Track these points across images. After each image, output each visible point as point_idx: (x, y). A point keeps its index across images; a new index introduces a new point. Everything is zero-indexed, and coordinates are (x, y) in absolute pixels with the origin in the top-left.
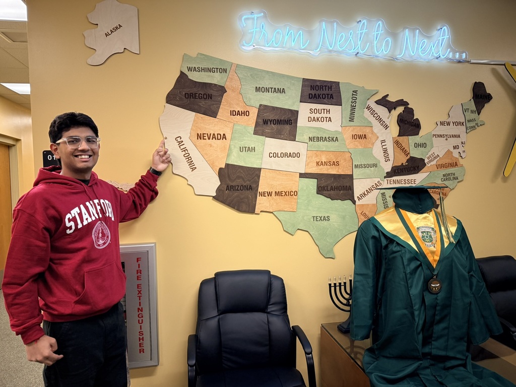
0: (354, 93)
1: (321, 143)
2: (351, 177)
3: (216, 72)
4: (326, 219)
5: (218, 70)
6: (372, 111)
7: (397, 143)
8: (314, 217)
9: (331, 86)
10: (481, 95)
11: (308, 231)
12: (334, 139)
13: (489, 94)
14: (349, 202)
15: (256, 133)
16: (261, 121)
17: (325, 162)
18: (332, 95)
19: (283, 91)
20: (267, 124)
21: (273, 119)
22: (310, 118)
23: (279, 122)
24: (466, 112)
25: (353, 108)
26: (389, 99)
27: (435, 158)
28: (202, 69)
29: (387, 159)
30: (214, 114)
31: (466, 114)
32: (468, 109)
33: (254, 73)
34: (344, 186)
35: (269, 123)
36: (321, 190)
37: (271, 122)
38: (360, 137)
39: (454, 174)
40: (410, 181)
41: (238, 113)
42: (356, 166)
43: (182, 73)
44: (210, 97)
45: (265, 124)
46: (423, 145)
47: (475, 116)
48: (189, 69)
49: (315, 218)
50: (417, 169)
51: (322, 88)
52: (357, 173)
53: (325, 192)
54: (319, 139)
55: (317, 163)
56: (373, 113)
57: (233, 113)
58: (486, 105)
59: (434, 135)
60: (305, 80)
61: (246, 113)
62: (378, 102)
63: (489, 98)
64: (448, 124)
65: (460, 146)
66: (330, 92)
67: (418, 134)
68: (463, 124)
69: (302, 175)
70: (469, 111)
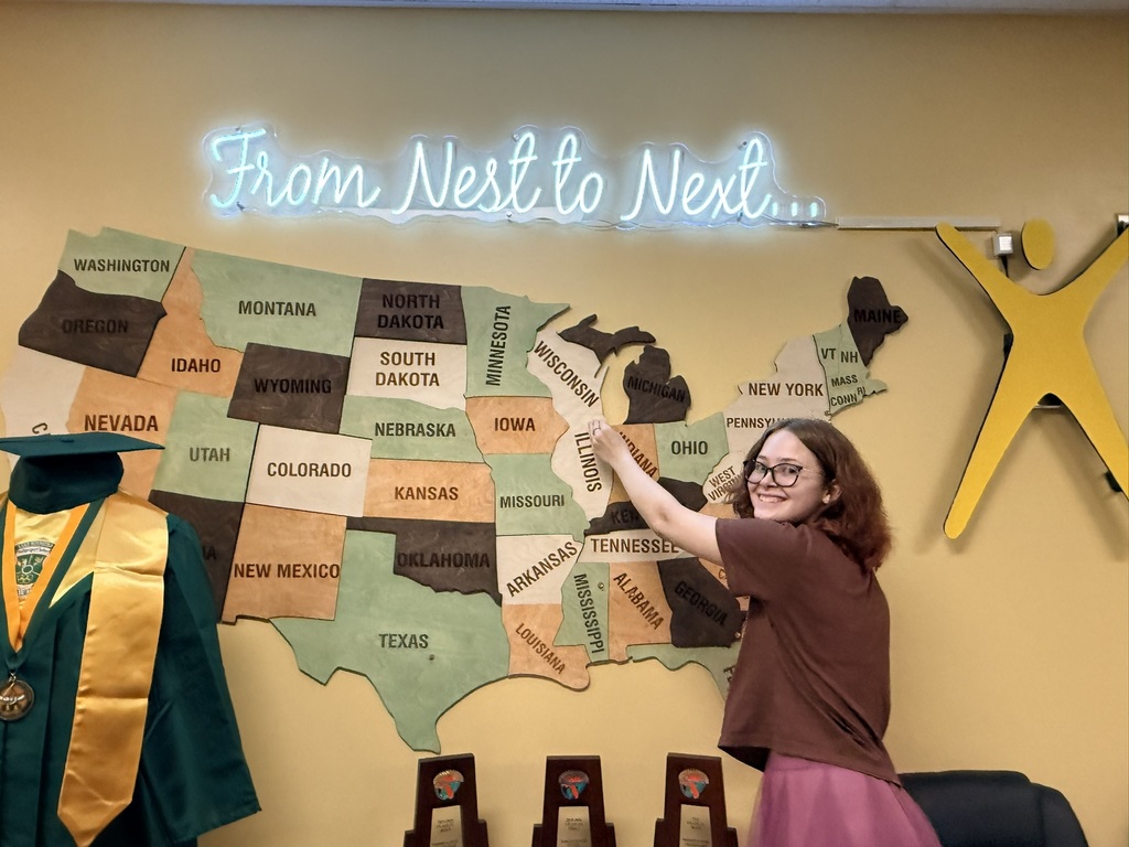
0: (500, 314)
1: (409, 440)
2: (489, 531)
3: (142, 268)
4: (419, 641)
5: (149, 264)
6: (550, 359)
8: (384, 636)
9: (438, 297)
10: (872, 311)
11: (365, 675)
12: (445, 430)
13: (900, 310)
14: (484, 599)
15: (234, 413)
16: (249, 384)
17: (418, 489)
18: (439, 317)
19: (312, 310)
20: (265, 390)
21: (281, 378)
22: (381, 377)
23: (295, 386)
24: (825, 357)
25: (497, 352)
26: (597, 327)
28: (109, 265)
29: (594, 484)
30: (130, 368)
31: (828, 362)
32: (833, 350)
33: (236, 268)
34: (468, 555)
35: (270, 387)
36: (405, 564)
37: (274, 386)
38: (518, 425)
40: (660, 545)
41: (193, 366)
42: (505, 502)
43: (61, 274)
44: (124, 327)
45: (258, 390)
46: (699, 448)
47: (855, 368)
48: (80, 265)
49: (387, 639)
51: (415, 302)
52: (505, 520)
53: (414, 569)
54: (403, 430)
55: (398, 492)
56: (554, 363)
57: (178, 366)
58: (889, 339)
59: (730, 421)
60: (367, 283)
61: (211, 366)
62: (568, 336)
63: (896, 319)
64: (775, 390)
66: (435, 312)
67: (683, 417)
68: (818, 390)
69: (354, 524)
70: (837, 355)
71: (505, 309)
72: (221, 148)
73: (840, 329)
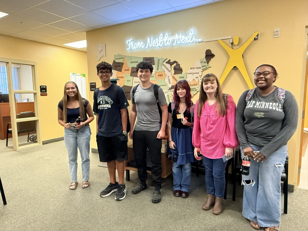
3: (121, 59)
7: (173, 77)
9: (151, 59)
10: (209, 55)
13: (213, 54)
15: (131, 76)
16: (132, 72)
24: (201, 63)
25: (158, 65)
26: (170, 61)
28: (118, 59)
29: (170, 83)
30: (121, 71)
33: (130, 57)
35: (134, 72)
38: (161, 75)
39: (196, 88)
41: (126, 70)
46: (183, 77)
47: (206, 64)
48: (115, 59)
56: (165, 67)
58: (212, 59)
59: (187, 73)
60: (144, 58)
61: (128, 70)
63: (213, 56)
64: (194, 68)
65: (199, 77)
66: (151, 61)
67: (181, 73)
68: (200, 68)
70: (203, 62)
71: (159, 60)
72: (128, 42)
73: (204, 58)
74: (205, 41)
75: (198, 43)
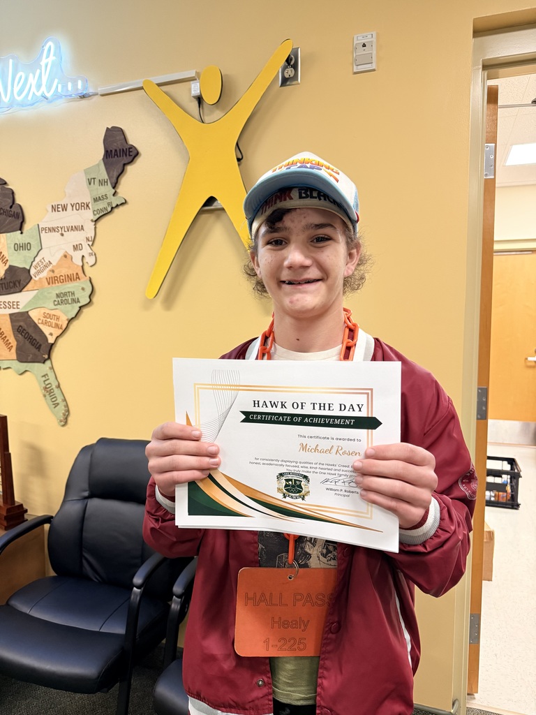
10: (116, 150)
13: (132, 147)
24: (90, 184)
27: (46, 266)
31: (92, 187)
32: (94, 179)
39: (73, 294)
40: (11, 304)
46: (26, 247)
47: (108, 189)
50: (18, 285)
59: (43, 229)
63: (131, 154)
64: (65, 208)
65: (84, 245)
67: (21, 229)
68: (87, 206)
70: (97, 181)
73: (98, 165)
74: (101, 90)
75: (74, 100)
